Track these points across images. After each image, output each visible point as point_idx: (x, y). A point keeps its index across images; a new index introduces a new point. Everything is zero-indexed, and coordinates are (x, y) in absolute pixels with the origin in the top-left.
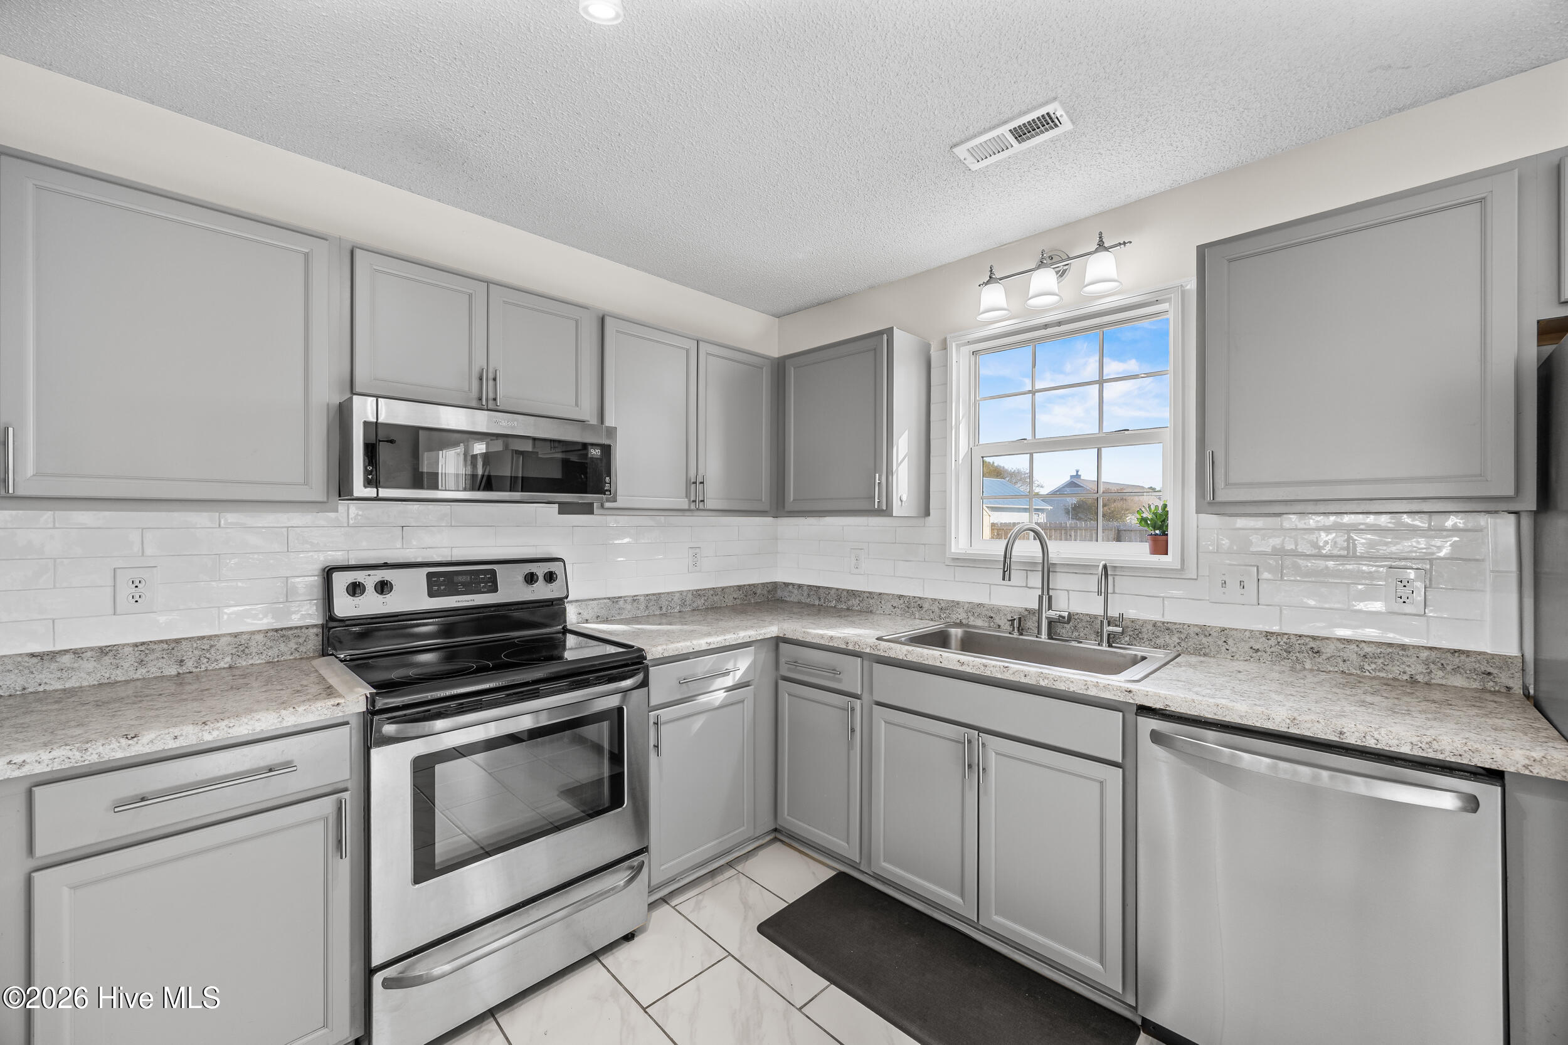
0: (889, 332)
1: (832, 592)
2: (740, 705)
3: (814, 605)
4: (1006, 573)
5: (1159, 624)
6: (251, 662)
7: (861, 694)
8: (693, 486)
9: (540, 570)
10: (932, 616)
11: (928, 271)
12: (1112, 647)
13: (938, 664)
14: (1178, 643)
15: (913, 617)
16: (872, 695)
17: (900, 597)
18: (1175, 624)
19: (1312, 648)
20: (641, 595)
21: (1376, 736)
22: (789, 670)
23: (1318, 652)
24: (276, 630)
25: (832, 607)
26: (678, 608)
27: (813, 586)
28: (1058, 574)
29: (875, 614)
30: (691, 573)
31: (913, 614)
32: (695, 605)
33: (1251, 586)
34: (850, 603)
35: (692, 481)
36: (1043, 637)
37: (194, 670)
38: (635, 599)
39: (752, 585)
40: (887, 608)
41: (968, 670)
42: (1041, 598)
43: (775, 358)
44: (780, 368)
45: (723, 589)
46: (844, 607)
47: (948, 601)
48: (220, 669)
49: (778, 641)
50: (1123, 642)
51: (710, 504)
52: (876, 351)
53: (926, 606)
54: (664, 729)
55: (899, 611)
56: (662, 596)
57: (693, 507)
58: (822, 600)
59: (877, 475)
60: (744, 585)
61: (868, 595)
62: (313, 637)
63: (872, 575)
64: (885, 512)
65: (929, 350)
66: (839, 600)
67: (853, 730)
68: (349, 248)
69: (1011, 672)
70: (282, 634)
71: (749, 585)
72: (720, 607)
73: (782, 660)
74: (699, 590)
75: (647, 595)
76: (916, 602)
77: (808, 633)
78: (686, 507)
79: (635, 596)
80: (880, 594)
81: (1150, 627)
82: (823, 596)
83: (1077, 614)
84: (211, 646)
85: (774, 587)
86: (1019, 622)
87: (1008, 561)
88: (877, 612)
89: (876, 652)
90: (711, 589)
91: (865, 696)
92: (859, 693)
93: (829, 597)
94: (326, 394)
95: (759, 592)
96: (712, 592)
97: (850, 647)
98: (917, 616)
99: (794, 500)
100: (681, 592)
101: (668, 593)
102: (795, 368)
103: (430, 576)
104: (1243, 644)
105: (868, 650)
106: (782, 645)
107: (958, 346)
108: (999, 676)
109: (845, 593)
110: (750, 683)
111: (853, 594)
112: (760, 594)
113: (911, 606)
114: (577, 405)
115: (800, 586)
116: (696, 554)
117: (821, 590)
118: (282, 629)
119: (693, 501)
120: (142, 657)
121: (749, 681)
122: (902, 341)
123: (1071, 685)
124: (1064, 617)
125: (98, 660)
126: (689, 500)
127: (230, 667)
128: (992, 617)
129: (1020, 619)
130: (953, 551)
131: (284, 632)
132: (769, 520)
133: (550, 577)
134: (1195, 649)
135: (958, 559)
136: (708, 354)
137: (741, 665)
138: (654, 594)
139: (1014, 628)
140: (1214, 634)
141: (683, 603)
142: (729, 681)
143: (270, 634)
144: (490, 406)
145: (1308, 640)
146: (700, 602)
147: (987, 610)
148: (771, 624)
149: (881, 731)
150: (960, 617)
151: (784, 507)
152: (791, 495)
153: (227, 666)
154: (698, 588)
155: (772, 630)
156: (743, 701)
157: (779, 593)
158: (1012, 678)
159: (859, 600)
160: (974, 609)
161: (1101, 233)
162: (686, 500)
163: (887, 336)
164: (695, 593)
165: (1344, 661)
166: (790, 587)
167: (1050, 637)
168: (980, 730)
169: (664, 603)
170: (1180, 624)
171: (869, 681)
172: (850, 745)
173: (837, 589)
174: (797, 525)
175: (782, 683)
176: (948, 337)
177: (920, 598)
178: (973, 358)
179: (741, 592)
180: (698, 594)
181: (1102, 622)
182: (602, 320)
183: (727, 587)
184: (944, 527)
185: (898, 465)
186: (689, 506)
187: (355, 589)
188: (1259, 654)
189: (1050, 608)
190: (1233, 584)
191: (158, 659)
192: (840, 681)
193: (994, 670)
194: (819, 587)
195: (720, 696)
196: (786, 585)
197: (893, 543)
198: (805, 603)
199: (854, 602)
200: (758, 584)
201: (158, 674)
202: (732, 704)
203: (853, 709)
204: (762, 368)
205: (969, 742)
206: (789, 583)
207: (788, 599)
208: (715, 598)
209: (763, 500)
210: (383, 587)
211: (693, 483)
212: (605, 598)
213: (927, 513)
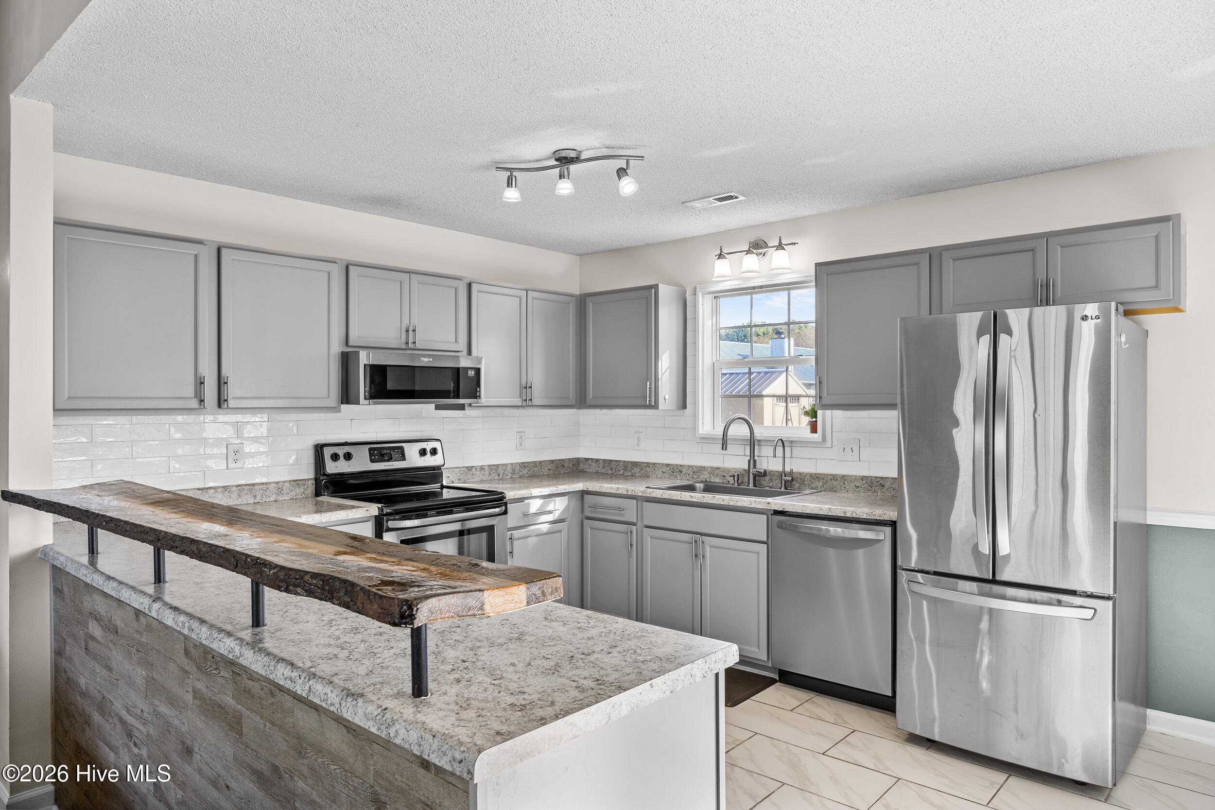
0: (656, 287)
1: (621, 464)
2: (559, 534)
3: (607, 474)
4: (724, 446)
5: (813, 475)
6: (284, 498)
7: (637, 522)
8: (524, 390)
9: (429, 446)
10: (688, 477)
11: (685, 239)
12: (787, 489)
13: (679, 499)
14: (822, 486)
15: (676, 479)
16: (643, 522)
17: (668, 465)
18: (821, 474)
19: (881, 484)
20: (486, 466)
21: (856, 512)
22: (591, 512)
23: (883, 486)
24: (294, 481)
25: (621, 475)
26: (510, 475)
27: (607, 460)
28: (762, 446)
29: (651, 477)
30: (519, 450)
31: (676, 477)
32: (521, 473)
33: (856, 450)
34: (633, 471)
35: (524, 386)
36: (751, 486)
37: (260, 501)
38: (482, 468)
39: (562, 460)
40: (659, 473)
41: (695, 500)
42: (749, 461)
43: (578, 295)
44: (582, 302)
45: (541, 462)
46: (630, 474)
47: (698, 467)
48: (271, 501)
49: (583, 493)
50: (795, 487)
51: (536, 402)
52: (647, 299)
53: (684, 471)
54: (515, 543)
55: (667, 475)
56: (500, 466)
57: (524, 404)
58: (614, 470)
59: (648, 382)
60: (556, 460)
61: (646, 465)
62: (310, 485)
63: (649, 450)
64: (655, 406)
65: (685, 294)
66: (626, 469)
67: (631, 545)
68: (345, 264)
69: (716, 499)
70: (297, 482)
71: (559, 460)
72: (539, 475)
73: (586, 506)
74: (524, 463)
75: (490, 466)
76: (678, 468)
77: (603, 487)
78: (520, 404)
79: (482, 466)
80: (654, 464)
81: (809, 477)
82: (614, 467)
83: (772, 471)
84: (267, 488)
85: (577, 461)
86: (738, 477)
87: (725, 438)
88: (652, 477)
89: (645, 495)
90: (532, 462)
91: (639, 524)
92: (635, 522)
93: (619, 468)
94: (337, 348)
95: (566, 465)
96: (533, 464)
97: (630, 493)
98: (679, 478)
99: (592, 398)
100: (512, 464)
101: (503, 465)
102: (592, 304)
103: (370, 449)
104: (852, 484)
105: (640, 494)
106: (586, 496)
107: (703, 294)
108: (711, 502)
109: (630, 464)
110: (566, 520)
111: (635, 464)
112: (567, 467)
113: (675, 470)
114: (456, 341)
115: (597, 460)
116: (521, 434)
117: (613, 463)
118: (296, 480)
119: (525, 400)
120: (240, 492)
121: (564, 519)
122: (665, 292)
123: (744, 503)
124: (761, 473)
125: (223, 492)
126: (522, 400)
127: (275, 501)
128: (724, 476)
129: (738, 475)
130: (700, 432)
131: (298, 482)
132: (573, 411)
133: (434, 452)
134: (830, 489)
135: (704, 438)
136: (533, 298)
137: (559, 506)
138: (494, 465)
139: (735, 481)
140: (839, 479)
141: (513, 472)
142: (550, 518)
143: (292, 483)
144: (412, 347)
145: (879, 479)
146: (525, 471)
147: (722, 472)
148: (578, 482)
149: (648, 543)
150: (705, 477)
151: (585, 402)
152: (590, 394)
153: (274, 500)
154: (524, 461)
155: (579, 486)
156: (561, 531)
157: (581, 466)
158: (716, 502)
159: (640, 469)
160: (714, 470)
161: (780, 237)
162: (520, 399)
163: (655, 289)
164: (521, 465)
165: (894, 490)
166: (590, 461)
167: (755, 485)
168: (702, 534)
169: (501, 471)
170: (823, 474)
171: (640, 513)
172: (630, 554)
173: (624, 462)
174: (594, 415)
175: (586, 521)
176: (698, 288)
177: (681, 466)
178: (714, 301)
179: (553, 465)
180: (523, 465)
181: (782, 475)
182: (469, 285)
183: (543, 461)
184: (695, 416)
185: (662, 375)
186: (522, 403)
187: (335, 457)
188: (859, 489)
189: (755, 467)
190: (848, 450)
191: (246, 494)
192: (623, 515)
193: (708, 499)
194: (611, 461)
195: (545, 528)
196: (587, 460)
197: (663, 428)
198: (601, 473)
199: (637, 470)
200: (565, 459)
201: (246, 503)
202: (554, 532)
203: (631, 532)
204: (570, 304)
205: (696, 542)
206: (589, 459)
207: (588, 470)
208: (535, 469)
209: (571, 398)
210: (348, 456)
211: (525, 388)
212: (463, 467)
213: (684, 406)
